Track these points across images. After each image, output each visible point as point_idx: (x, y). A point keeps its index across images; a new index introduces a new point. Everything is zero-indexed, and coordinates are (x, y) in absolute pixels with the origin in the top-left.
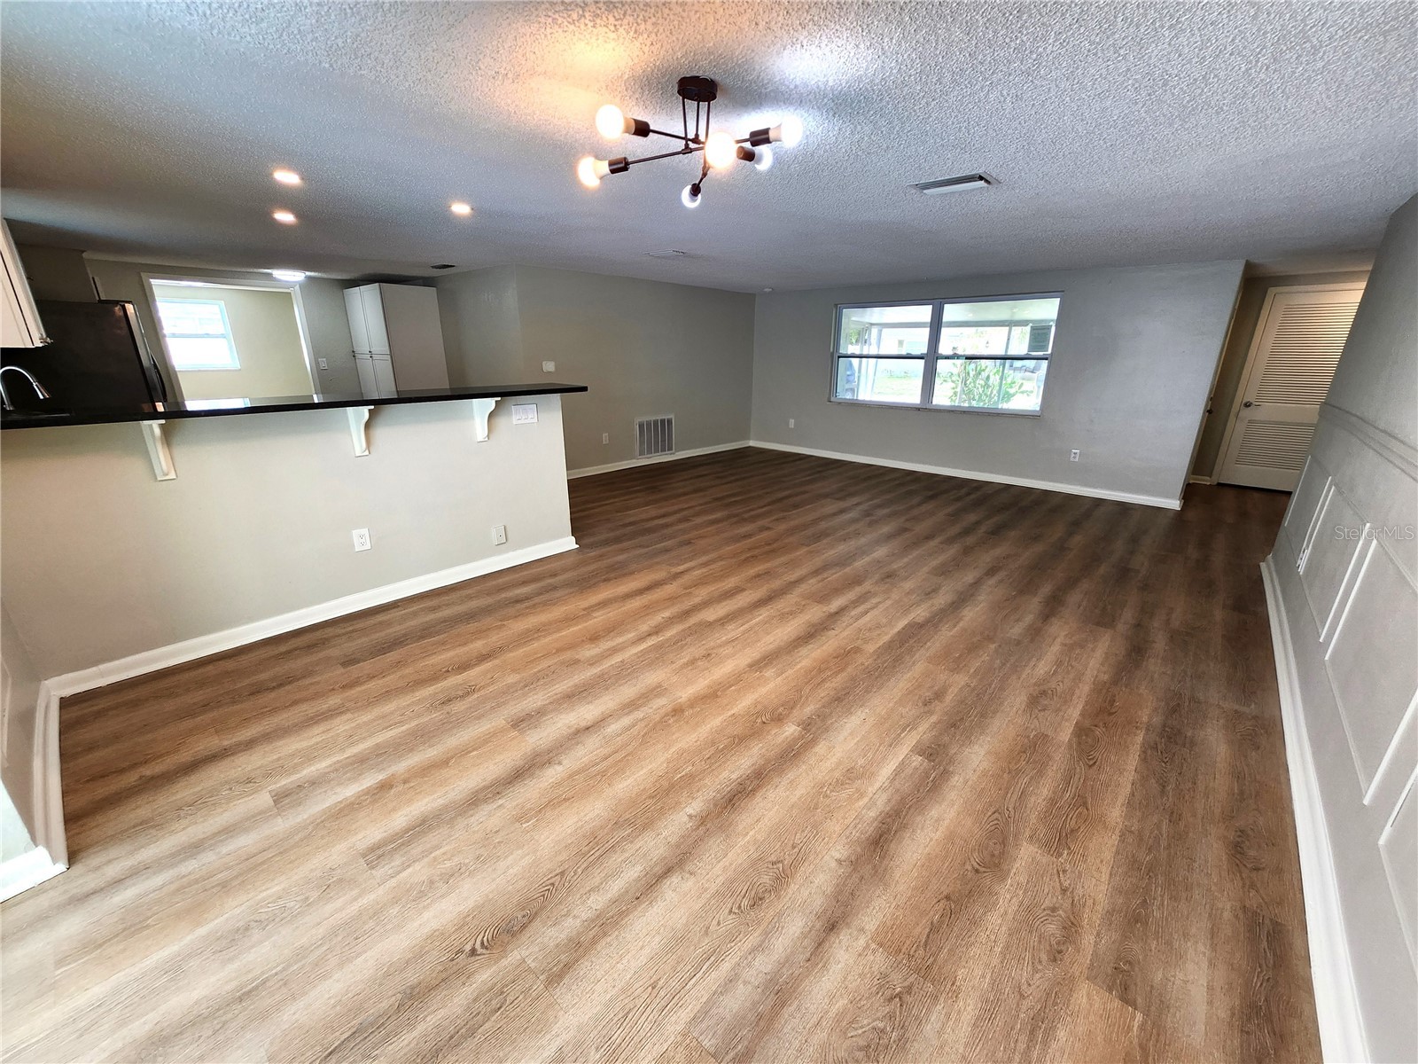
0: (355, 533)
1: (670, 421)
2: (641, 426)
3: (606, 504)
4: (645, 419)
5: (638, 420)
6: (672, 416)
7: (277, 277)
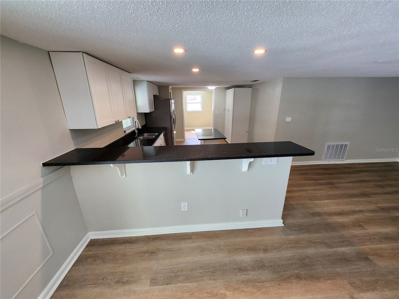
0: (182, 204)
1: (346, 146)
2: (329, 147)
3: (303, 190)
4: (331, 143)
5: (327, 144)
6: (348, 143)
7: (209, 88)
